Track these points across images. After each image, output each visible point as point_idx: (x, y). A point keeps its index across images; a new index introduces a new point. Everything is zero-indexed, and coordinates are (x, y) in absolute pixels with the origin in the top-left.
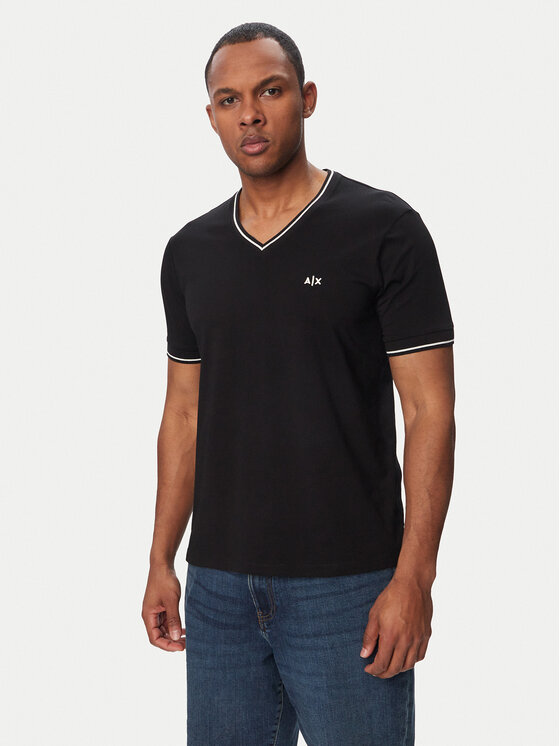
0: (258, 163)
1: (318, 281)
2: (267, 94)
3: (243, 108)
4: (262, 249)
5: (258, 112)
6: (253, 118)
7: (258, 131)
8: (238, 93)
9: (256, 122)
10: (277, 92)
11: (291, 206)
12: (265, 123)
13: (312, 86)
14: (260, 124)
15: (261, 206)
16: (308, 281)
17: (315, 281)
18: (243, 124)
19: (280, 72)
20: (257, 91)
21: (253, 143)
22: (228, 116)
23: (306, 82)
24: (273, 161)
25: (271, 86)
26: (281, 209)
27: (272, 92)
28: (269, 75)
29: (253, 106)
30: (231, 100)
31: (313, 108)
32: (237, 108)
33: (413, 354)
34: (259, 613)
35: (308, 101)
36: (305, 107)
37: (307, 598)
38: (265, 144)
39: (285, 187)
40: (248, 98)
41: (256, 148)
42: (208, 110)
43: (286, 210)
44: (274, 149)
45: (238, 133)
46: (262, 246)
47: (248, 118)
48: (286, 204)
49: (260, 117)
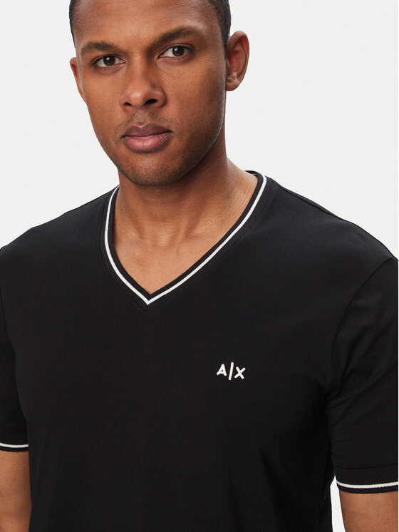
0: (147, 165)
1: (240, 373)
2: (170, 54)
3: (129, 78)
4: (148, 302)
5: (153, 86)
6: (146, 96)
7: (153, 115)
8: (121, 51)
9: (149, 102)
10: (186, 52)
11: (199, 230)
12: (165, 103)
13: (242, 40)
14: (156, 105)
15: (149, 228)
16: (222, 370)
17: (235, 372)
18: (127, 104)
19: (193, 22)
20: (153, 51)
21: (143, 134)
22: (105, 85)
23: (231, 34)
24: (175, 165)
25: (178, 41)
26: (181, 236)
27: (179, 51)
28: (174, 26)
29: (146, 76)
30: (109, 60)
31: (241, 74)
32: (121, 74)
33: (380, 496)
35: (234, 61)
36: (229, 73)
38: (163, 137)
39: (190, 201)
40: (138, 59)
41: (149, 142)
42: (74, 66)
44: (176, 144)
45: (119, 115)
46: (149, 297)
47: (137, 95)
48: (191, 228)
49: (157, 94)
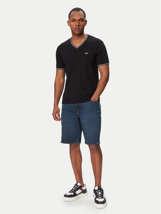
0: (77, 32)
1: (87, 53)
4: (77, 48)
5: (79, 24)
7: (78, 27)
12: (80, 26)
16: (85, 53)
20: (79, 20)
21: (77, 29)
22: (73, 24)
24: (80, 32)
25: (82, 19)
27: (81, 21)
30: (74, 21)
31: (86, 24)
34: (77, 110)
37: (86, 106)
39: (80, 37)
40: (77, 21)
41: (78, 30)
43: (80, 41)
44: (80, 30)
45: (75, 27)
47: (77, 24)
48: (81, 40)
